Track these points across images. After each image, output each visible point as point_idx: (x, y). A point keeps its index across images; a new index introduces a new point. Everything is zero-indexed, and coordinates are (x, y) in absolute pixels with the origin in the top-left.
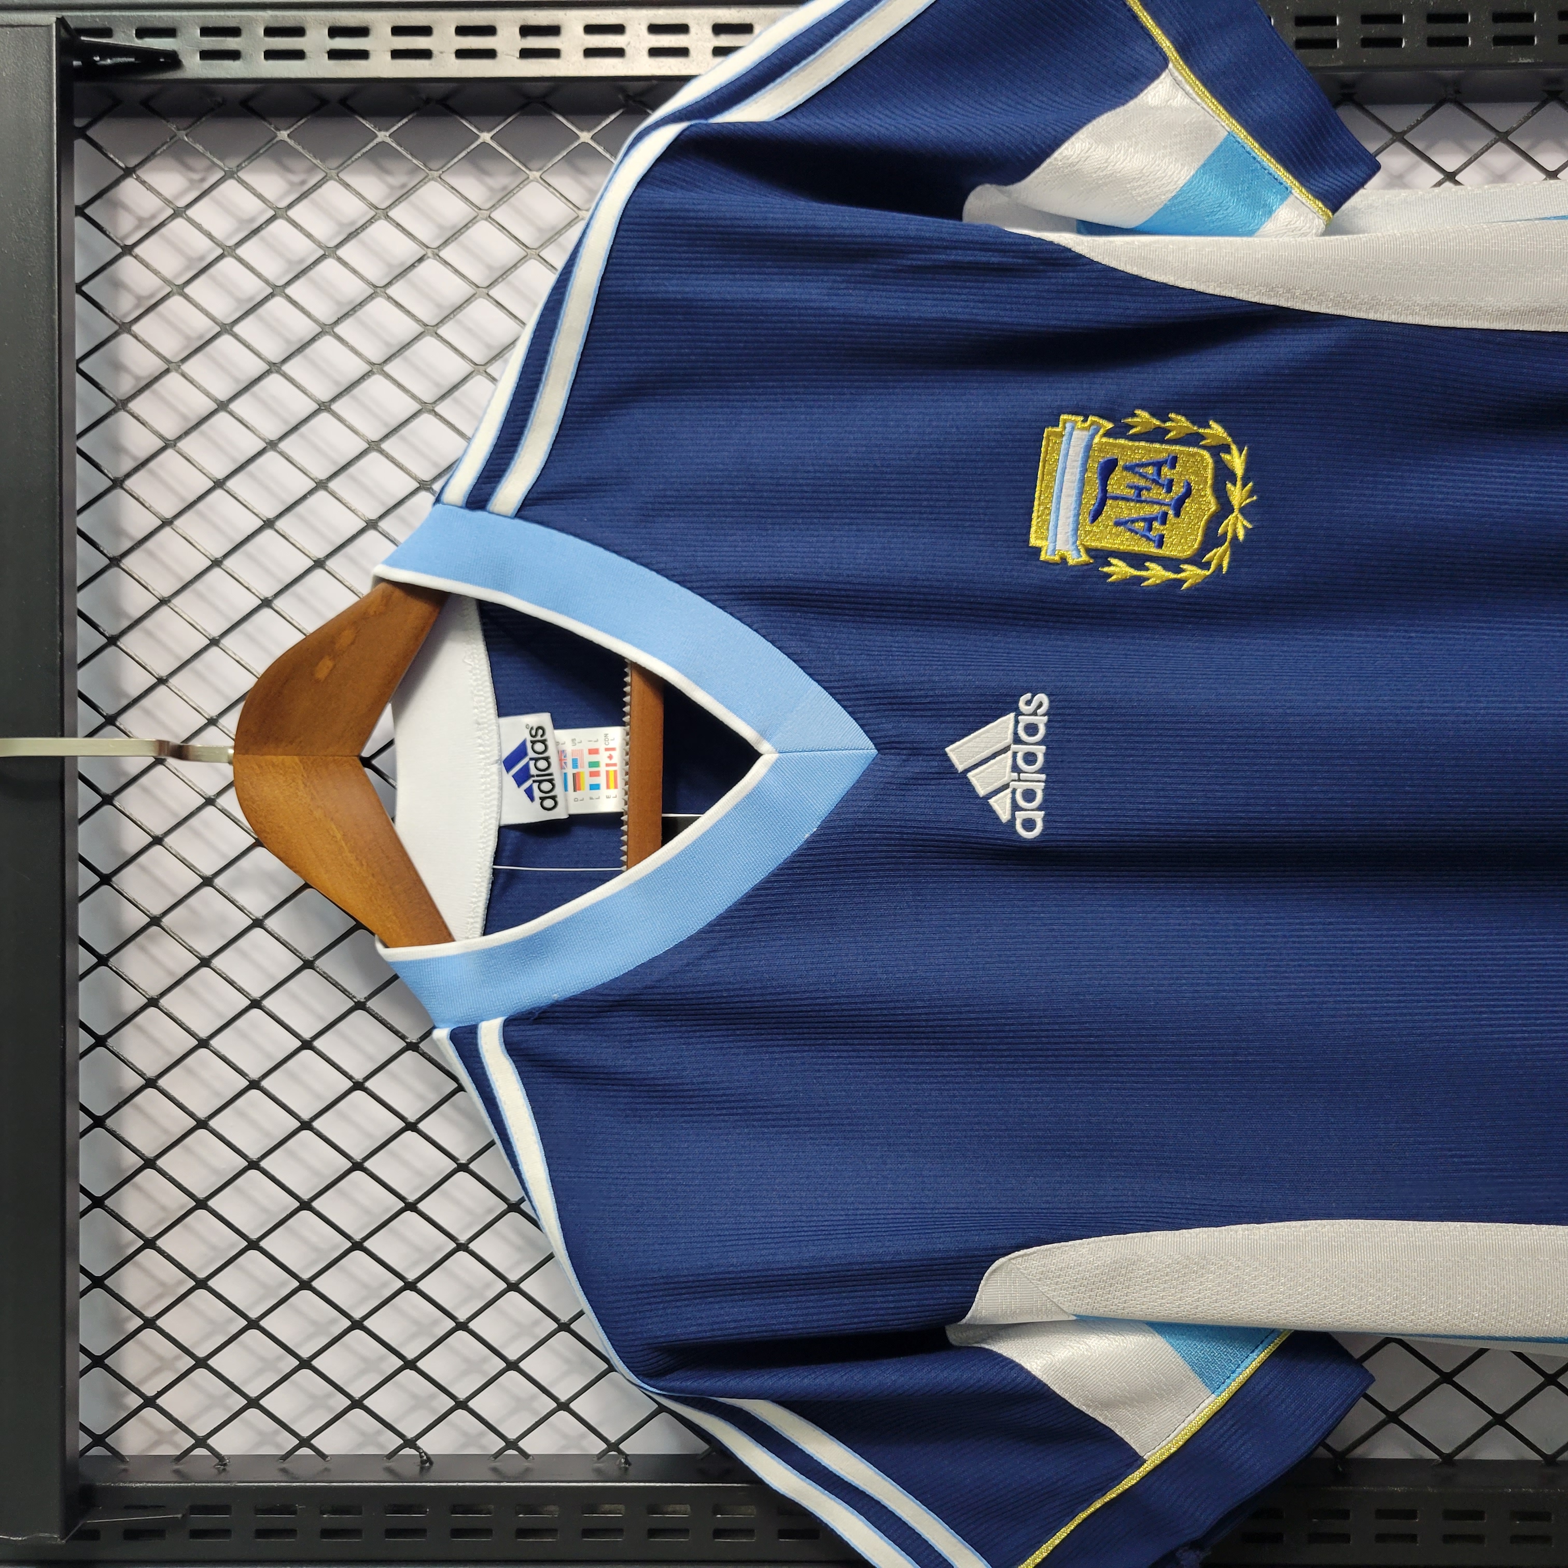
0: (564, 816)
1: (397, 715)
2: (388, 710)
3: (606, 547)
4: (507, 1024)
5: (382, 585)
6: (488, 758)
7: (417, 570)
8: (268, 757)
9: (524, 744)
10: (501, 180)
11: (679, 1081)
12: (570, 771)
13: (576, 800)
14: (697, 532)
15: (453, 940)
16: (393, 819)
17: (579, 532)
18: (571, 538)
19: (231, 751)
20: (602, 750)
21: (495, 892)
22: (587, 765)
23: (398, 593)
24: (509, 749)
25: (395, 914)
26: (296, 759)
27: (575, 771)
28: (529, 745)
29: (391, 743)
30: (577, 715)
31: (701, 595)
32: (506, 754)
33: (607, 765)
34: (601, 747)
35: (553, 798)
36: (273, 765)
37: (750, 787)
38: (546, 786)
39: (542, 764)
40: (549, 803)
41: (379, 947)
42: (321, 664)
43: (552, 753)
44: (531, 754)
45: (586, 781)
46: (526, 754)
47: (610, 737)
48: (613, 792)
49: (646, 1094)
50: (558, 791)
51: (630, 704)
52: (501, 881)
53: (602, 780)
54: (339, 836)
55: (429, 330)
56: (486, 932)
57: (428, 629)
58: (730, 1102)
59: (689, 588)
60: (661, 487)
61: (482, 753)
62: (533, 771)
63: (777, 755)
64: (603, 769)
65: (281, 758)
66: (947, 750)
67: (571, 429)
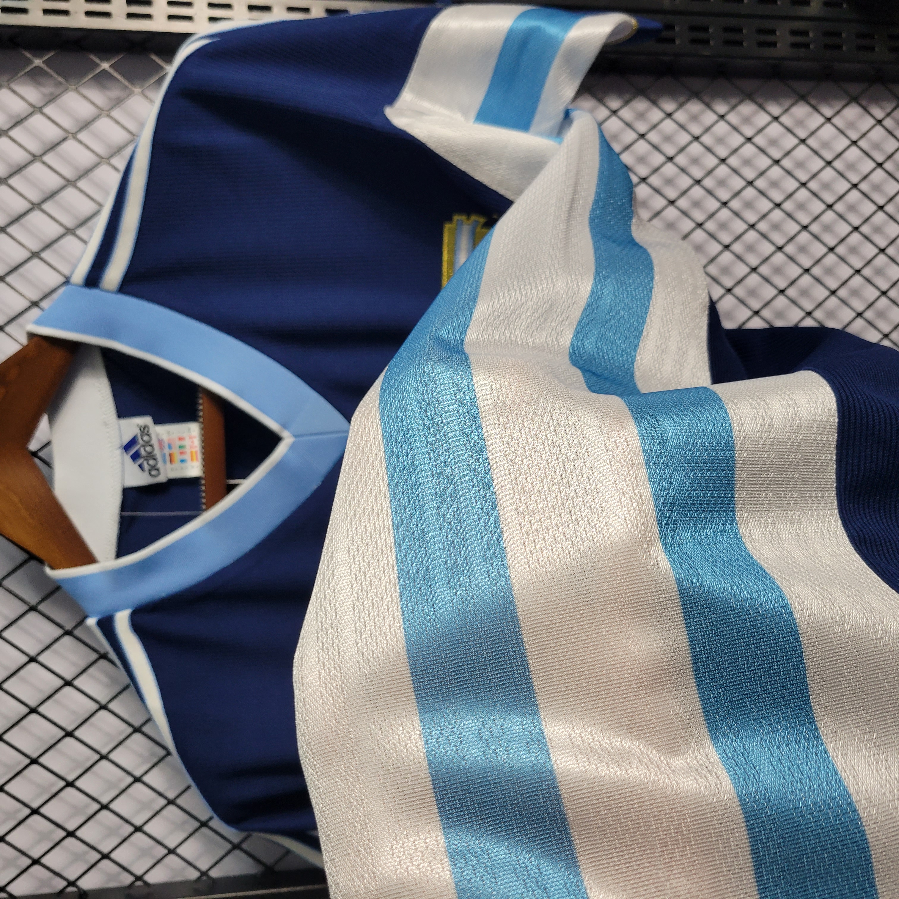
0: (165, 480)
1: (51, 420)
4: (134, 613)
5: (35, 339)
6: (114, 445)
9: (136, 436)
10: (115, 93)
12: (167, 452)
13: (172, 469)
15: (97, 562)
20: (186, 438)
21: (124, 528)
22: (177, 447)
23: (45, 344)
24: (126, 439)
27: (170, 451)
28: (139, 437)
29: (49, 443)
32: (125, 443)
33: (191, 447)
34: (185, 435)
35: (157, 470)
38: (152, 462)
39: (149, 449)
40: (154, 472)
41: (48, 571)
45: (177, 457)
46: (137, 443)
47: (190, 429)
48: (196, 464)
50: (160, 465)
52: (126, 522)
53: (187, 456)
54: (17, 501)
55: (70, 183)
56: (121, 552)
61: (110, 442)
62: (143, 453)
63: (293, 439)
64: (188, 450)
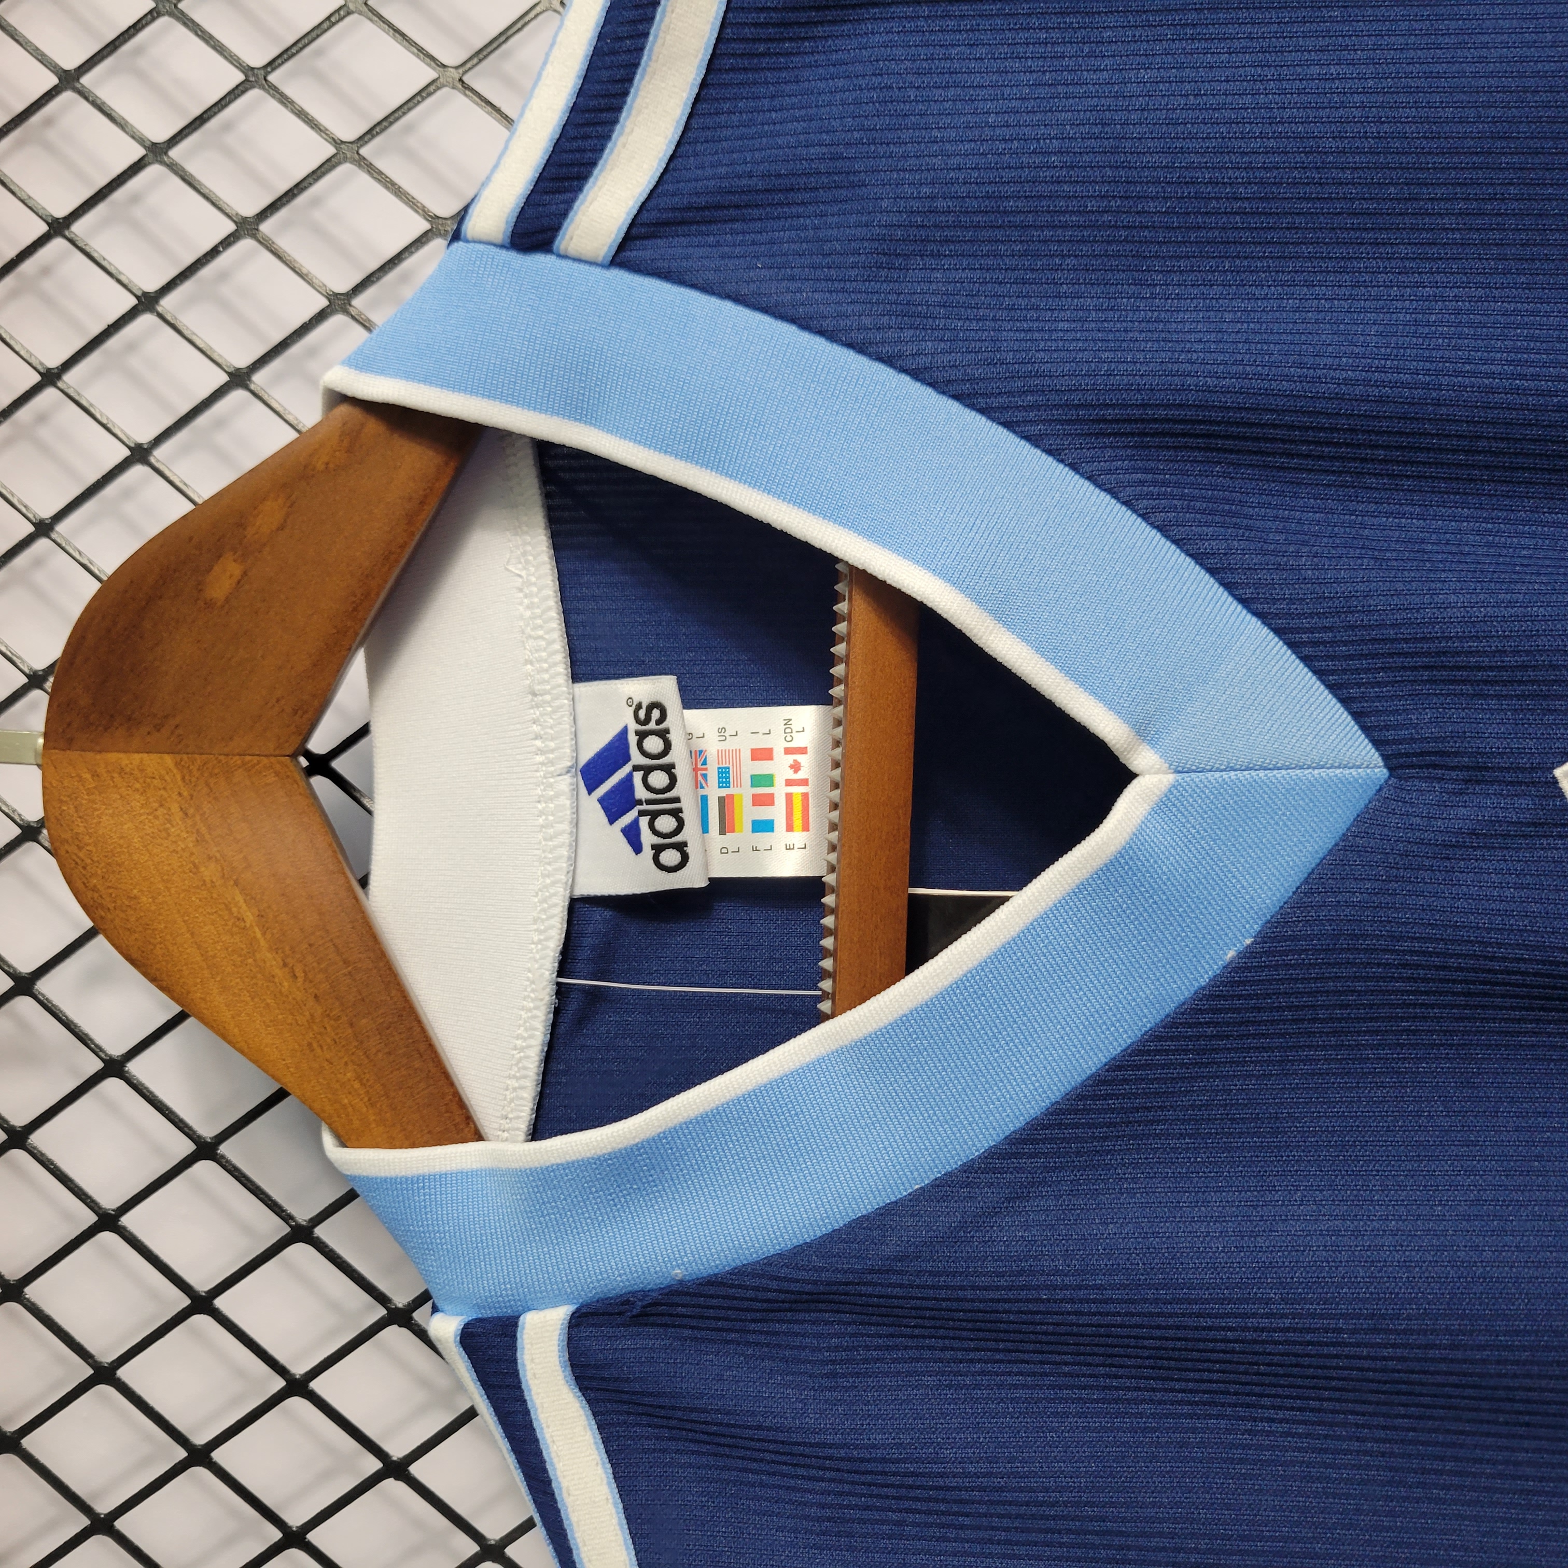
0: (701, 883)
1: (375, 672)
2: (358, 664)
3: (804, 324)
4: (577, 1322)
5: (343, 409)
6: (552, 762)
7: (409, 376)
8: (112, 757)
9: (623, 735)
11: (935, 1468)
12: (714, 792)
13: (724, 851)
14: (1000, 290)
15: (479, 1136)
16: (364, 882)
17: (744, 289)
18: (728, 305)
19: (41, 741)
20: (778, 752)
21: (562, 1028)
22: (747, 781)
23: (373, 426)
24: (593, 745)
25: (359, 1078)
26: (168, 760)
27: (724, 792)
28: (633, 739)
29: (364, 731)
30: (729, 681)
31: (1007, 425)
32: (587, 755)
33: (789, 783)
34: (778, 745)
35: (681, 847)
36: (122, 771)
37: (1113, 849)
38: (666, 823)
39: (659, 779)
40: (670, 857)
41: (328, 1140)
42: (217, 568)
43: (678, 756)
44: (637, 758)
45: (746, 813)
46: (628, 759)
47: (796, 726)
48: (798, 837)
49: (864, 1490)
50: (690, 833)
51: (846, 660)
52: (573, 1006)
53: (777, 813)
54: (250, 917)
56: (537, 1132)
57: (433, 503)
58: (1046, 1518)
59: (982, 411)
60: (926, 190)
61: (540, 751)
62: (641, 792)
63: (1171, 778)
64: (779, 791)
65: (137, 757)
66: (1558, 772)
67: (733, 69)
